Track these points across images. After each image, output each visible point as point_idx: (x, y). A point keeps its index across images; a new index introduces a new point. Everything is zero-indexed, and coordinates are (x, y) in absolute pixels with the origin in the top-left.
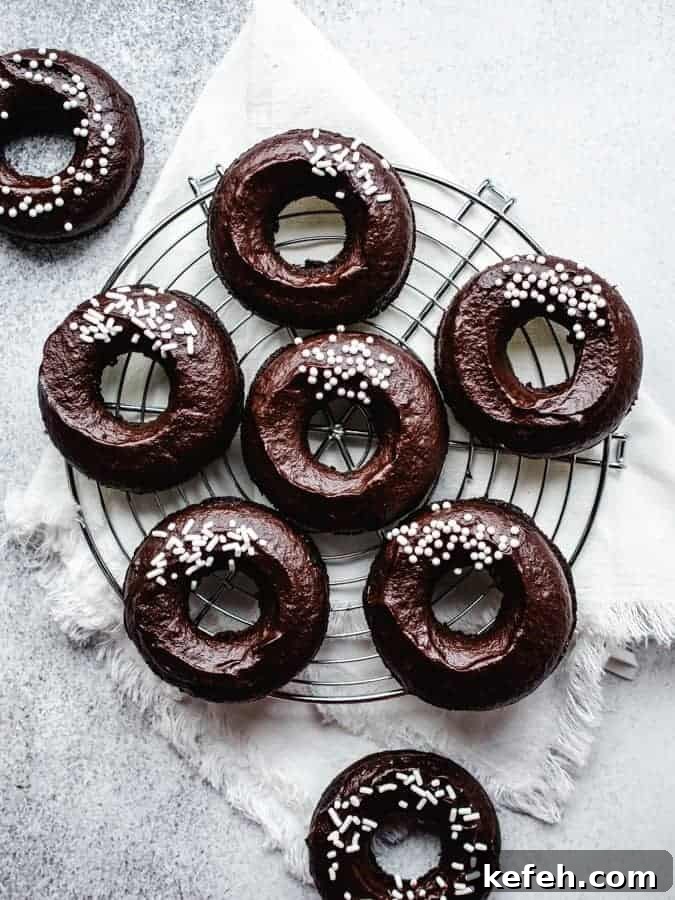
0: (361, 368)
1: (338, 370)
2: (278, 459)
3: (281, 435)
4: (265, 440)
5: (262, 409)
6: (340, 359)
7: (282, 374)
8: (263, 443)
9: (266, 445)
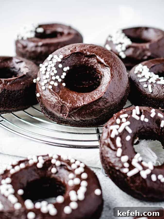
0: (53, 65)
1: (53, 74)
2: (92, 99)
3: (81, 98)
4: (83, 104)
5: (68, 105)
6: (48, 73)
7: (52, 98)
8: (84, 105)
9: (85, 103)
